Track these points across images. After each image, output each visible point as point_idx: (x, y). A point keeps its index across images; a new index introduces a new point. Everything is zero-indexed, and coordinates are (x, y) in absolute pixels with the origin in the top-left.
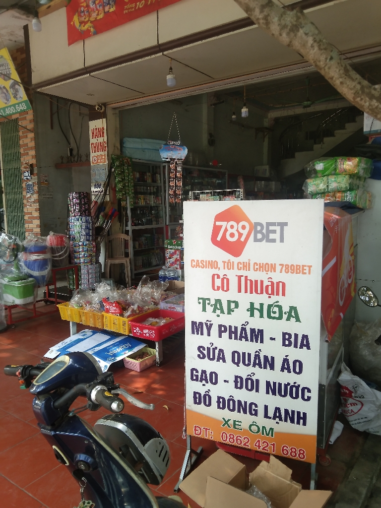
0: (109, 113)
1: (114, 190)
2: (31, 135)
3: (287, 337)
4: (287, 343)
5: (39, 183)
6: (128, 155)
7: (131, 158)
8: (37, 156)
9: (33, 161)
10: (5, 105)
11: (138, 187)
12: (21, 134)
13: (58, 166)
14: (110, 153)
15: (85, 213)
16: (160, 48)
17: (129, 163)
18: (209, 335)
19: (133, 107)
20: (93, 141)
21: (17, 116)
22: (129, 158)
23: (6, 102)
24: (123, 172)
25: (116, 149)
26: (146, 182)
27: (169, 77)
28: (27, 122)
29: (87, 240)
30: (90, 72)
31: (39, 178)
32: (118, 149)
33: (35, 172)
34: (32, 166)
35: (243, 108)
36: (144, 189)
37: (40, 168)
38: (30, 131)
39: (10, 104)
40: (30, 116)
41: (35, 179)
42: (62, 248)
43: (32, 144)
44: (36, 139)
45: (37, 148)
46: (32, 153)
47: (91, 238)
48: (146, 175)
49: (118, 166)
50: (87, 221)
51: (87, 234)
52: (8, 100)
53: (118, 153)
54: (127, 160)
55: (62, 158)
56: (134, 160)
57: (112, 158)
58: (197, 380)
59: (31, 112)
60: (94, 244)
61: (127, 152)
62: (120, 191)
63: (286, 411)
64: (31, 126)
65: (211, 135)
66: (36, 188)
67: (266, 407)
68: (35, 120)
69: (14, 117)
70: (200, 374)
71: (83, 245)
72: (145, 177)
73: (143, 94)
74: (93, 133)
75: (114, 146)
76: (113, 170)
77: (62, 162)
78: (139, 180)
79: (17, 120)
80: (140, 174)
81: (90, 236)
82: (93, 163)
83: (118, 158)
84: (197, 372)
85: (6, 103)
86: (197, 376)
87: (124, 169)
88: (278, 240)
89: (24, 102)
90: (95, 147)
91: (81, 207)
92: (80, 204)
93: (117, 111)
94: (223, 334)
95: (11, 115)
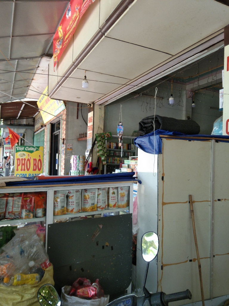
0: (97, 108)
5: (66, 149)
8: (66, 134)
9: (64, 137)
14: (95, 133)
16: (75, 64)
20: (89, 124)
21: (62, 112)
30: (61, 85)
32: (101, 129)
33: (65, 143)
37: (67, 141)
38: (65, 121)
39: (59, 106)
40: (65, 112)
41: (64, 147)
43: (65, 127)
44: (66, 124)
45: (67, 129)
52: (58, 104)
53: (101, 131)
54: (108, 134)
55: (80, 135)
64: (65, 118)
66: (64, 152)
73: (105, 95)
74: (89, 120)
75: (99, 127)
76: (96, 142)
77: (80, 138)
79: (62, 115)
82: (88, 138)
83: (100, 135)
90: (89, 128)
93: (103, 106)
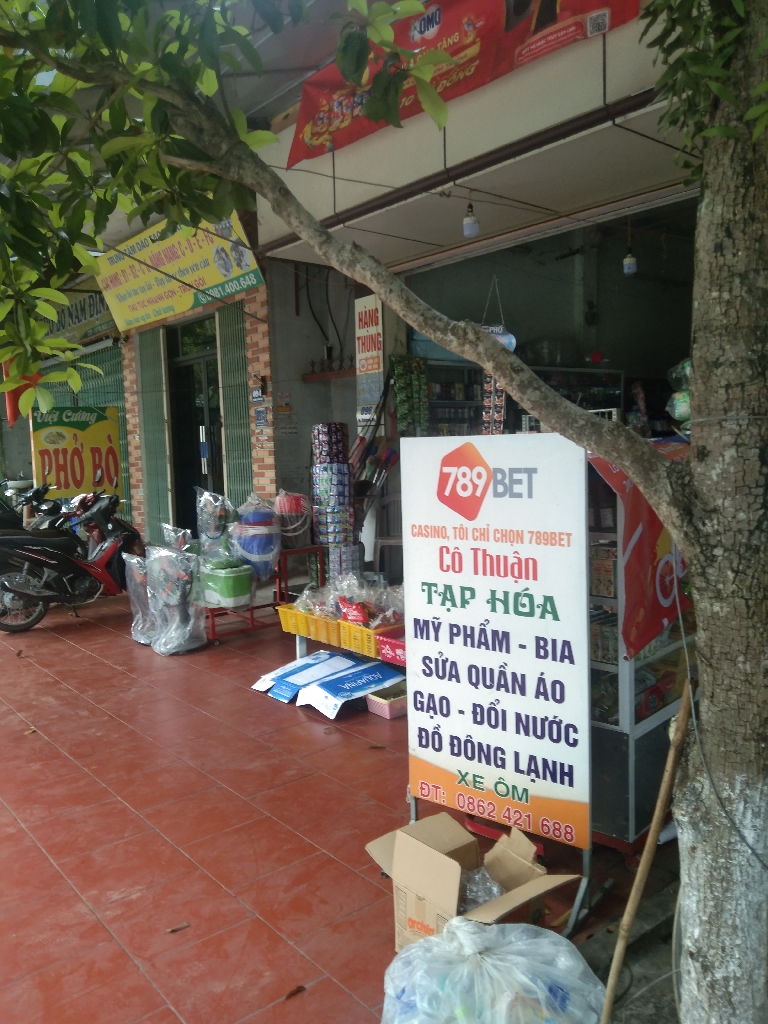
1: (393, 416)
2: (263, 328)
3: (542, 643)
4: (542, 653)
5: (276, 409)
6: (421, 354)
7: (425, 359)
8: (272, 364)
9: (266, 372)
10: (224, 279)
11: (439, 410)
12: (248, 326)
13: (307, 378)
14: (387, 354)
15: (338, 458)
16: (450, 174)
17: (421, 368)
18: (437, 639)
19: (427, 269)
20: (360, 332)
21: (242, 296)
22: (421, 358)
23: (225, 272)
24: (409, 385)
25: (399, 343)
26: (454, 399)
27: (467, 221)
28: (257, 307)
29: (340, 504)
30: (343, 221)
31: (274, 401)
32: (402, 344)
33: (270, 389)
34: (263, 379)
35: (625, 257)
36: (450, 413)
37: (275, 383)
38: (262, 321)
39: (232, 276)
40: (262, 296)
41: (268, 402)
42: (297, 516)
43: (264, 343)
44: (271, 333)
45: (272, 349)
46: (265, 357)
47: (347, 500)
48: (454, 388)
49: (401, 375)
50: (340, 472)
51: (340, 494)
52: (228, 270)
53: (403, 351)
54: (418, 363)
55: (313, 364)
56: (430, 362)
57: (391, 362)
58: (422, 709)
59: (263, 289)
60: (352, 510)
61: (418, 349)
62: (404, 417)
63: (545, 761)
64: (262, 312)
65: (590, 305)
66: (270, 417)
67: (517, 755)
68: (270, 303)
69: (238, 298)
70: (425, 700)
71: (333, 512)
72: (453, 391)
73: (441, 248)
74: (360, 320)
75: (396, 340)
76: (392, 382)
77: (313, 372)
78: (440, 397)
79: (241, 303)
80: (442, 387)
81: (344, 497)
82: (361, 371)
83: (401, 360)
84: (422, 696)
85: (225, 276)
86: (422, 703)
87: (411, 379)
88: (525, 494)
89: (253, 272)
90: (363, 344)
91: (331, 448)
92: (329, 443)
94: (455, 638)
95: (232, 295)
